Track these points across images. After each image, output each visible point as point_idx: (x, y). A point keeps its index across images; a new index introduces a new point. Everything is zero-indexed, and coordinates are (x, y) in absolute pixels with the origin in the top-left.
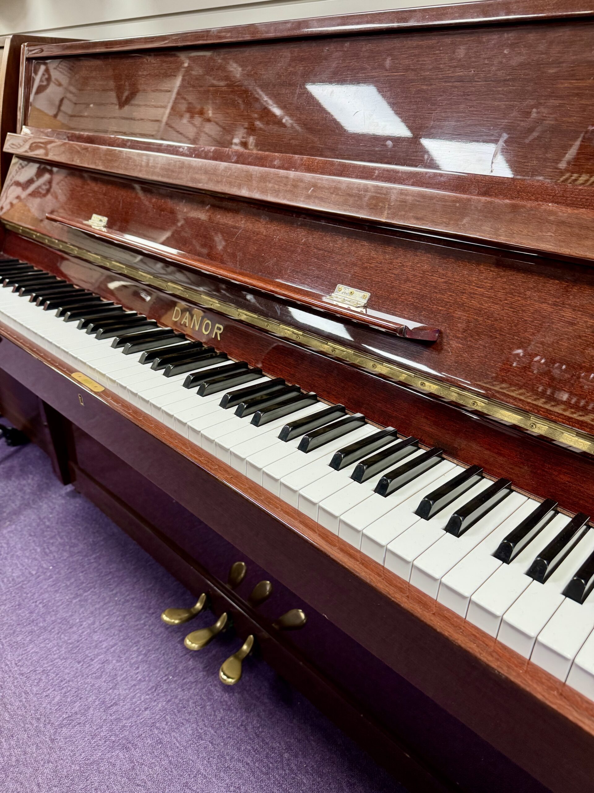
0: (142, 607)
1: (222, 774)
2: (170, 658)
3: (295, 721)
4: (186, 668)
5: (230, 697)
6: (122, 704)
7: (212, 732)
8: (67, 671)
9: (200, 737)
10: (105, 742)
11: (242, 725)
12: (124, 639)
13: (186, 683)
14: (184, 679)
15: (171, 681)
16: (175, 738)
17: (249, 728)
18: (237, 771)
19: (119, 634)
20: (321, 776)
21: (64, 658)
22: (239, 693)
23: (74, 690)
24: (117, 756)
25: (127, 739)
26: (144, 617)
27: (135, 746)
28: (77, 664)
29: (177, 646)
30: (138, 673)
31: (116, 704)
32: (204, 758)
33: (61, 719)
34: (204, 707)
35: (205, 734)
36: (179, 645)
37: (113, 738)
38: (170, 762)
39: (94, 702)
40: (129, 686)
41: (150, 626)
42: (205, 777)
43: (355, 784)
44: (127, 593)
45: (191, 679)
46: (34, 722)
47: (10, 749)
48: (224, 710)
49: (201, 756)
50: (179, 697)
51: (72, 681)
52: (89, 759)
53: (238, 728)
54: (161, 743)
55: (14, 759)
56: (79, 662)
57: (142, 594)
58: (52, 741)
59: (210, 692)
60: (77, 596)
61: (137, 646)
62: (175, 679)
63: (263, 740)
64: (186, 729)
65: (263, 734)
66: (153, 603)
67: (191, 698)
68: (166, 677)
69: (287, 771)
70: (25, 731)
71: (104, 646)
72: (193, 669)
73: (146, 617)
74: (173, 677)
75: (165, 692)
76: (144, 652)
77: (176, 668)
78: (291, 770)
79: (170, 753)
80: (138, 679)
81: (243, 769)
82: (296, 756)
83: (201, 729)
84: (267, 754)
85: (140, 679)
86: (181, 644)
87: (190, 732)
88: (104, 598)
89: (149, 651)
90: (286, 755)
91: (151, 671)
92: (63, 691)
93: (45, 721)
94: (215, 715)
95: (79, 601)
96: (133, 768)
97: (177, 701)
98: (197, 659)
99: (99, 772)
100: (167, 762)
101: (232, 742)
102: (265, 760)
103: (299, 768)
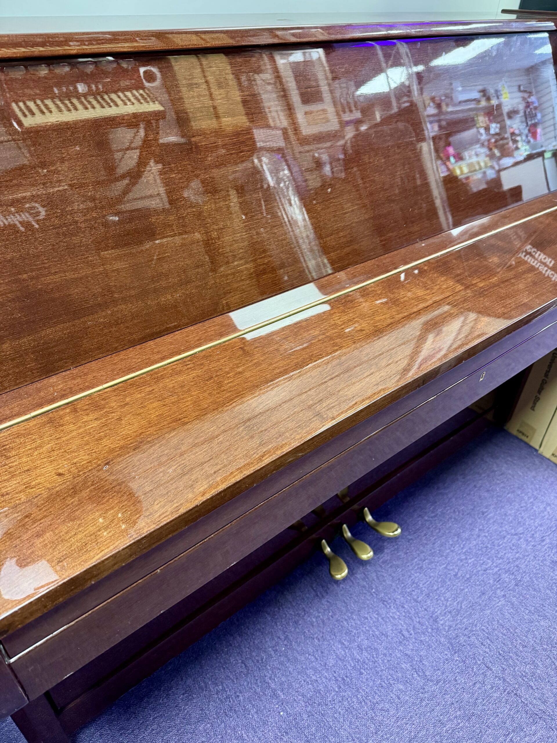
0: (296, 623)
1: (445, 554)
2: (355, 592)
3: (402, 511)
4: (364, 579)
5: (387, 548)
6: (400, 627)
7: (416, 560)
8: (371, 684)
9: (421, 568)
10: (433, 636)
11: (409, 542)
12: (335, 635)
13: (378, 578)
14: (374, 580)
15: (377, 590)
16: (424, 584)
17: (410, 537)
18: (442, 545)
19: (328, 641)
20: (436, 502)
21: (358, 691)
22: (383, 543)
23: (391, 672)
24: (442, 625)
25: (429, 619)
26: (308, 619)
27: (433, 613)
28: (363, 676)
29: (342, 587)
30: (371, 617)
31: (400, 632)
32: (436, 565)
33: (418, 678)
34: (398, 566)
35: (419, 564)
37: (430, 630)
38: (442, 586)
39: (401, 651)
40: (383, 623)
41: (320, 613)
42: (449, 564)
43: (437, 487)
44: (276, 639)
45: (374, 575)
46: (424, 704)
47: (450, 720)
48: (398, 553)
50: (391, 583)
51: (381, 676)
52: (448, 647)
53: (411, 544)
54: (429, 594)
55: (459, 713)
56: (361, 674)
57: (278, 624)
58: (438, 682)
59: (384, 562)
60: (275, 695)
61: (342, 622)
62: (374, 586)
63: (418, 530)
64: (416, 577)
66: (291, 612)
68: (374, 594)
70: (433, 710)
71: (343, 653)
72: (365, 574)
73: (309, 617)
75: (386, 594)
76: (350, 615)
77: (364, 587)
78: (435, 516)
79: (435, 588)
80: (376, 616)
81: (439, 542)
82: (426, 513)
84: (426, 528)
85: (377, 614)
86: (340, 583)
87: (418, 574)
88: (281, 663)
89: (347, 610)
90: (426, 518)
91: (368, 606)
92: (392, 682)
93: (422, 693)
94: (403, 558)
95: (282, 691)
96: (450, 612)
97: (393, 584)
98: (354, 571)
99: (457, 636)
100: (442, 589)
101: (422, 548)
102: (431, 529)
103: (433, 512)
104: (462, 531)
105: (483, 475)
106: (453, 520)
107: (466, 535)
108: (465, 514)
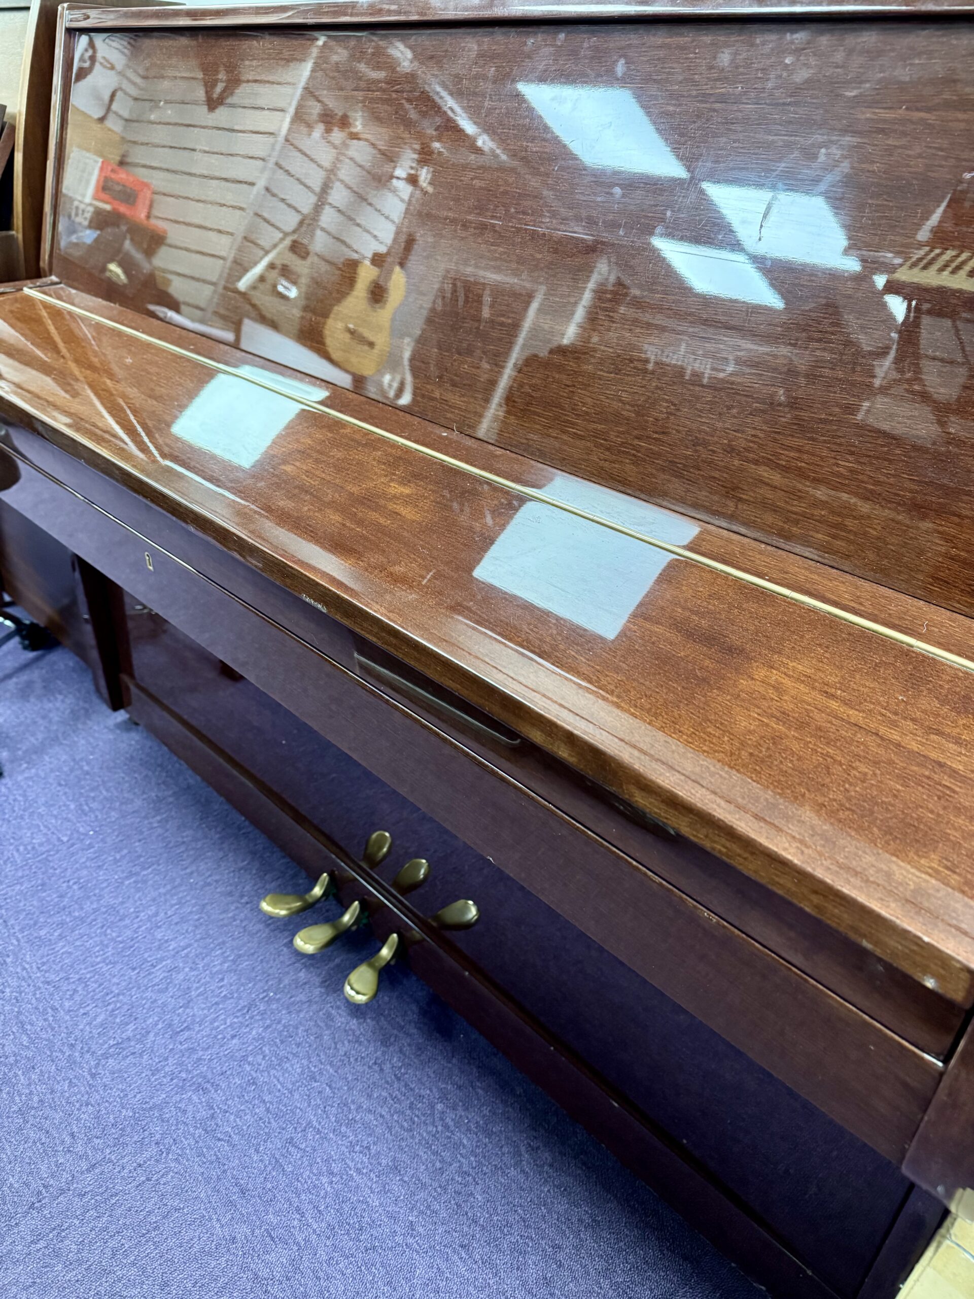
0: (230, 894)
1: (343, 1128)
2: (271, 967)
3: (454, 1060)
4: (296, 981)
5: (360, 1024)
6: (197, 1029)
7: (331, 1071)
8: (115, 980)
9: (313, 1078)
10: (172, 1080)
11: (375, 1063)
12: (201, 939)
13: (293, 1004)
14: (291, 997)
15: (270, 1001)
16: (275, 1077)
17: (387, 1067)
18: (366, 1126)
19: (194, 931)
20: (489, 1136)
21: (110, 962)
22: (373, 1019)
23: (126, 1007)
24: (190, 1099)
25: (205, 1077)
26: (233, 908)
27: (217, 1087)
28: (130, 971)
30: (221, 987)
31: (188, 1028)
32: (318, 1106)
33: (106, 1046)
34: (319, 1037)
35: (321, 1074)
36: (285, 949)
37: (184, 1075)
38: (268, 1110)
39: (156, 1025)
40: (209, 1005)
41: (241, 921)
42: (319, 1132)
43: (538, 1148)
44: (209, 873)
45: (302, 997)
46: (66, 1049)
47: (29, 1085)
48: (349, 1041)
49: (313, 1103)
50: (283, 1022)
51: (123, 994)
52: (146, 1103)
53: (370, 1067)
54: (254, 1083)
55: (36, 1099)
56: (134, 969)
57: (231, 875)
58: (93, 1076)
59: (329, 1016)
60: (131, 874)
61: (221, 948)
62: (278, 996)
63: (406, 1085)
64: (292, 1066)
65: (406, 1076)
66: (247, 888)
67: (300, 1023)
68: (265, 994)
69: (440, 1128)
70: (53, 1061)
71: (171, 948)
72: (305, 983)
73: (237, 908)
74: (275, 994)
75: (262, 1014)
76: (231, 958)
77: (280, 981)
78: (446, 1127)
79: (267, 1098)
80: (222, 995)
81: (375, 1123)
82: (454, 1108)
83: (315, 1067)
84: (412, 1103)
85: (225, 996)
86: (289, 948)
87: (299, 1070)
88: (173, 880)
89: (240, 956)
90: (439, 1107)
91: (242, 985)
92: (110, 1008)
93: (82, 1048)
94: (336, 1048)
95: (135, 882)
96: (213, 1117)
97: (280, 1027)
98: (312, 969)
99: (163, 1121)
100: (263, 1109)
101: (360, 1086)
102: (408, 1112)
103: (458, 1124)
104: (406, 1179)
105: (605, 1284)
106: (438, 1165)
107: (395, 1187)
108: (460, 1199)
